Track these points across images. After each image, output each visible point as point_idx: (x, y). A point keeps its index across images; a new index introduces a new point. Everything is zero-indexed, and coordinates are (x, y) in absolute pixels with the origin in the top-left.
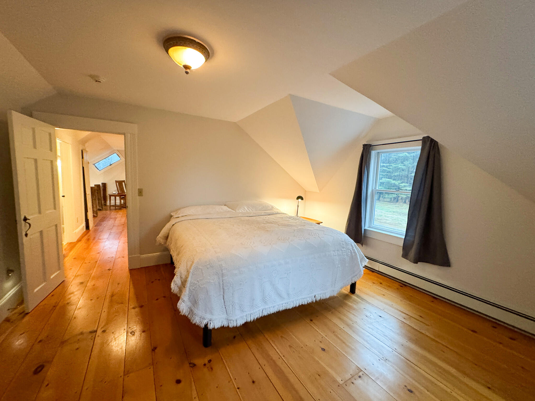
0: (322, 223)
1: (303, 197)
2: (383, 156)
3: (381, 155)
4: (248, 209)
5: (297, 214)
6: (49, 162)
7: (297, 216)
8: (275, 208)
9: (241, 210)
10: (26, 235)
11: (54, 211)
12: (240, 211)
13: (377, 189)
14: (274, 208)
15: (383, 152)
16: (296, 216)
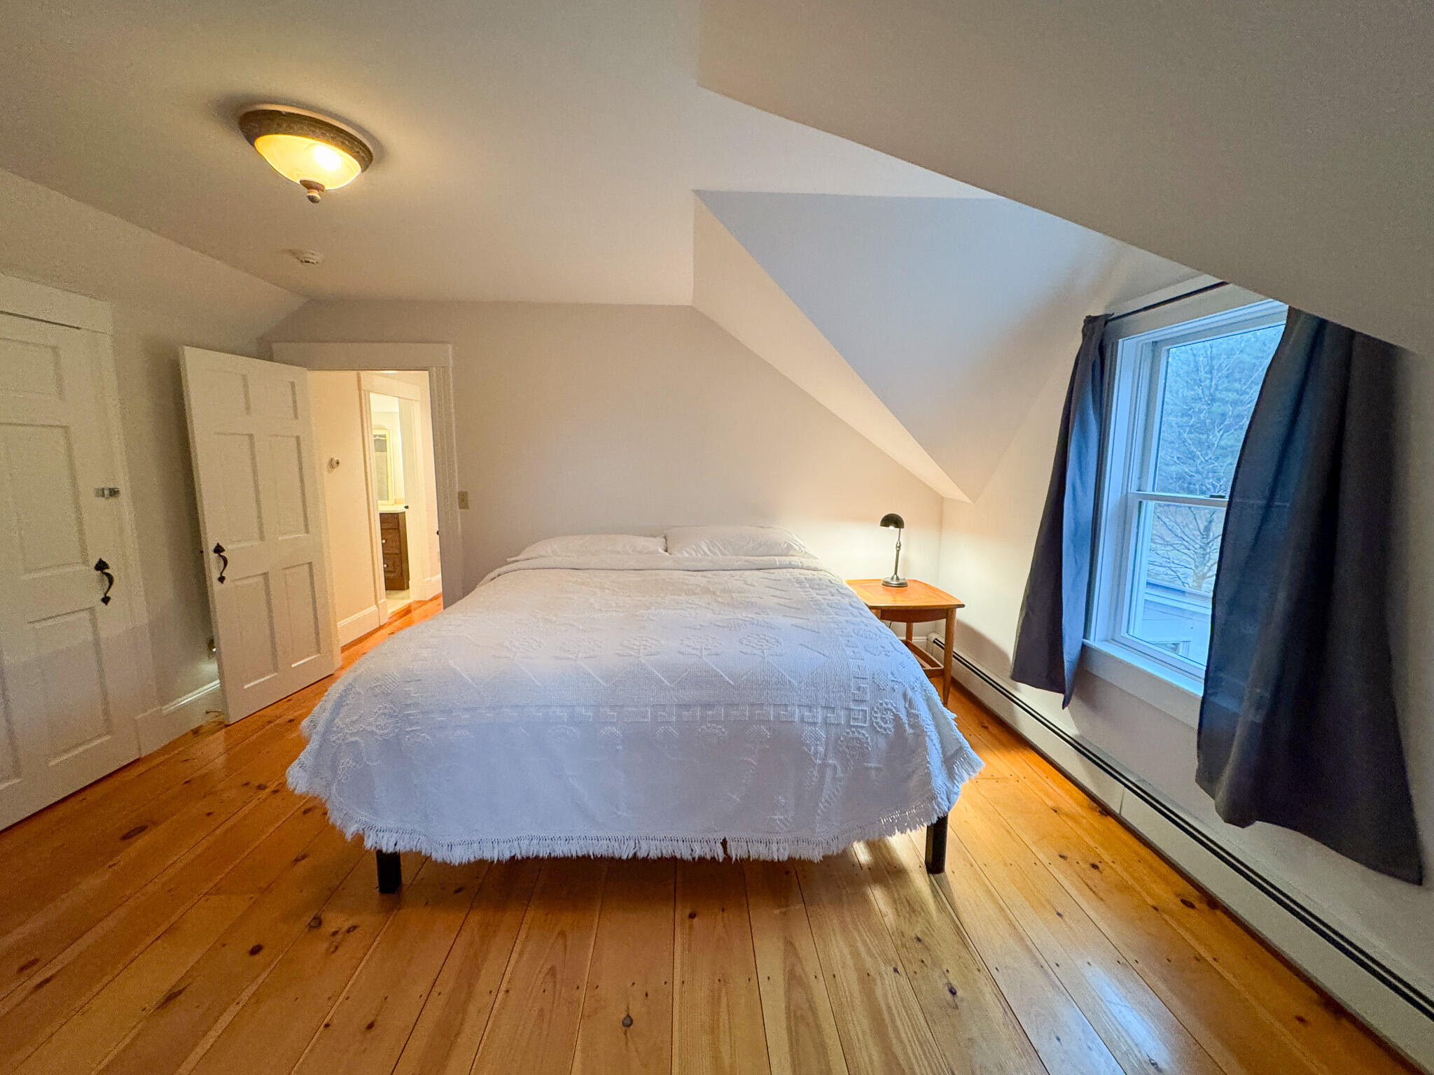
0: (962, 606)
1: (902, 517)
2: (1177, 357)
3: (1168, 350)
4: (709, 549)
5: (896, 573)
6: (294, 439)
7: (895, 576)
8: (798, 548)
9: (688, 553)
10: (222, 579)
11: (306, 535)
12: (686, 555)
13: (1149, 492)
14: (795, 550)
15: (1175, 340)
16: (892, 578)
